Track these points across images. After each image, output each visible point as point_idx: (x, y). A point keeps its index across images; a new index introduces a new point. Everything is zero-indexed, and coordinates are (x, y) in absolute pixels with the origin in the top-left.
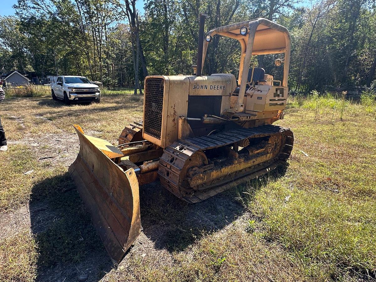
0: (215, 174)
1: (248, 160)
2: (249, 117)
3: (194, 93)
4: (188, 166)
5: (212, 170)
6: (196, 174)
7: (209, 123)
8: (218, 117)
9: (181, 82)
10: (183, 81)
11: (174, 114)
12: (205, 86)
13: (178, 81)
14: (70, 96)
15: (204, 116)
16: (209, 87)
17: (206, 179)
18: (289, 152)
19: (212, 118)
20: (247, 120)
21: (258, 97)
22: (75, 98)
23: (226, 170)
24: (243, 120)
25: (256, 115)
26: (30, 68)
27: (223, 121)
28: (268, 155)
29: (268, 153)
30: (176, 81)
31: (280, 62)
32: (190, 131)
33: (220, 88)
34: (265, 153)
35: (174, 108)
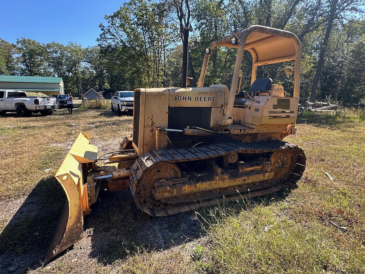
0: (187, 189)
1: (235, 177)
2: (243, 131)
3: (175, 104)
4: (155, 177)
5: (184, 184)
6: (162, 185)
7: (192, 134)
8: (203, 129)
9: (159, 94)
10: (161, 92)
11: (152, 125)
12: (189, 97)
13: (156, 92)
14: (122, 108)
15: (186, 128)
16: (193, 99)
17: (175, 193)
18: (301, 172)
19: (195, 130)
20: (241, 133)
21: (255, 109)
22: (125, 110)
23: (203, 186)
24: (234, 133)
25: (253, 129)
26: (107, 85)
27: (211, 134)
28: (267, 174)
29: (267, 172)
30: (154, 93)
31: (290, 71)
32: (168, 142)
33: (209, 99)
34: (263, 171)
35: (152, 119)
